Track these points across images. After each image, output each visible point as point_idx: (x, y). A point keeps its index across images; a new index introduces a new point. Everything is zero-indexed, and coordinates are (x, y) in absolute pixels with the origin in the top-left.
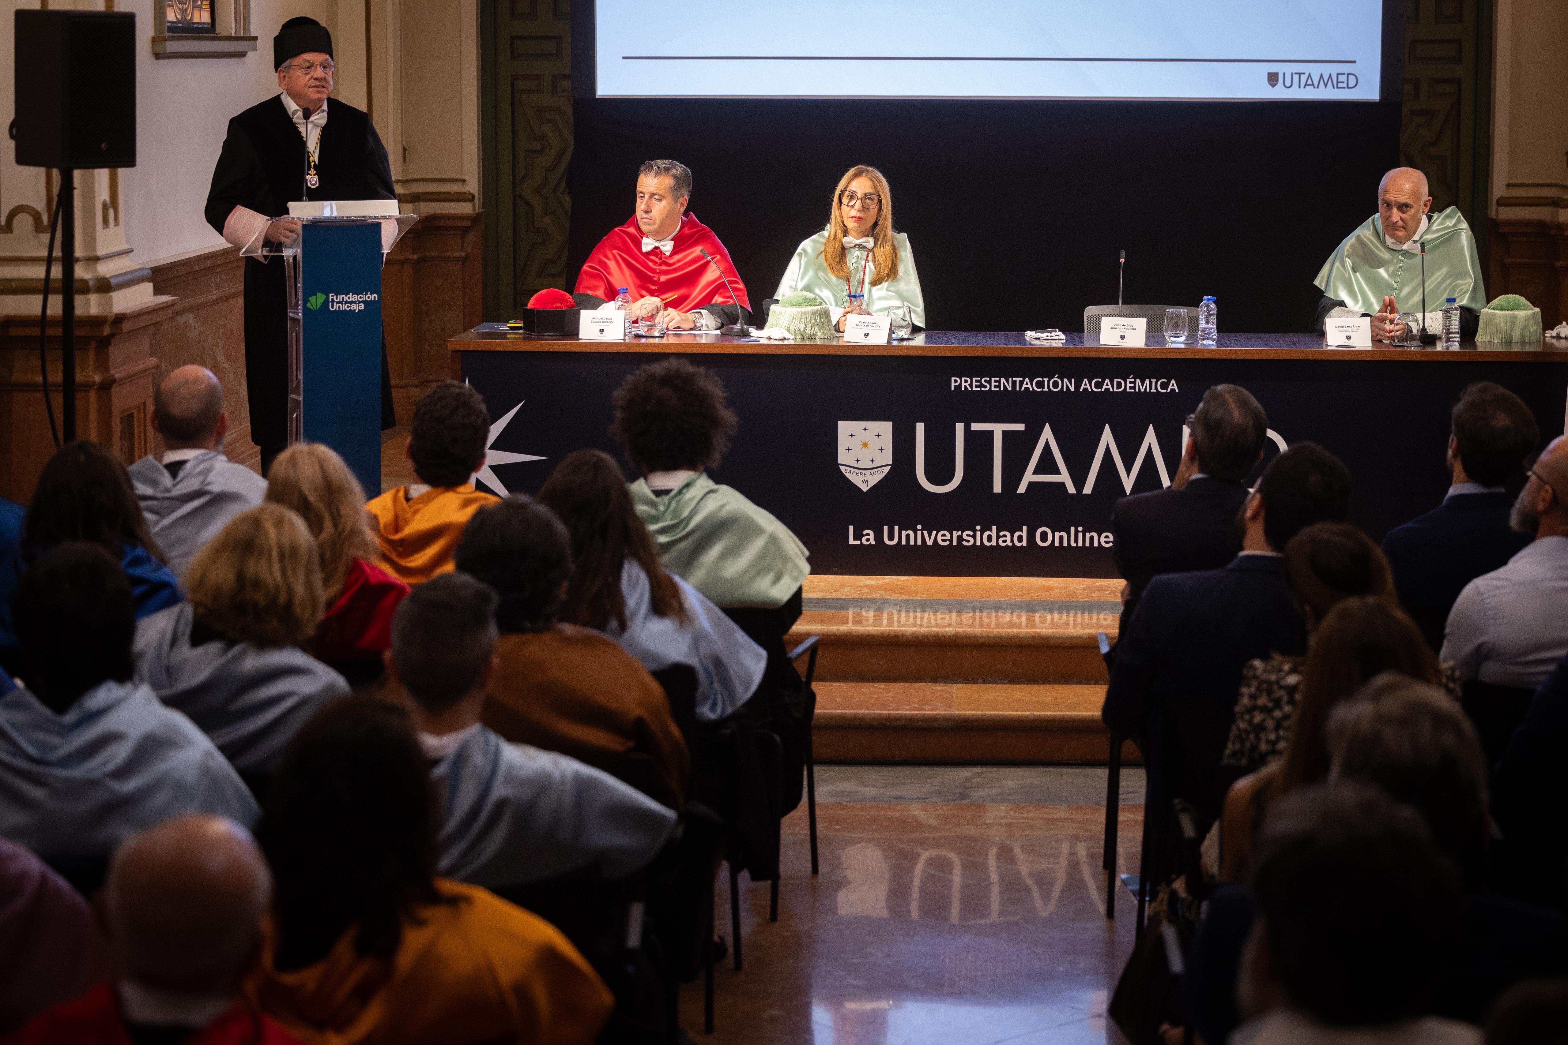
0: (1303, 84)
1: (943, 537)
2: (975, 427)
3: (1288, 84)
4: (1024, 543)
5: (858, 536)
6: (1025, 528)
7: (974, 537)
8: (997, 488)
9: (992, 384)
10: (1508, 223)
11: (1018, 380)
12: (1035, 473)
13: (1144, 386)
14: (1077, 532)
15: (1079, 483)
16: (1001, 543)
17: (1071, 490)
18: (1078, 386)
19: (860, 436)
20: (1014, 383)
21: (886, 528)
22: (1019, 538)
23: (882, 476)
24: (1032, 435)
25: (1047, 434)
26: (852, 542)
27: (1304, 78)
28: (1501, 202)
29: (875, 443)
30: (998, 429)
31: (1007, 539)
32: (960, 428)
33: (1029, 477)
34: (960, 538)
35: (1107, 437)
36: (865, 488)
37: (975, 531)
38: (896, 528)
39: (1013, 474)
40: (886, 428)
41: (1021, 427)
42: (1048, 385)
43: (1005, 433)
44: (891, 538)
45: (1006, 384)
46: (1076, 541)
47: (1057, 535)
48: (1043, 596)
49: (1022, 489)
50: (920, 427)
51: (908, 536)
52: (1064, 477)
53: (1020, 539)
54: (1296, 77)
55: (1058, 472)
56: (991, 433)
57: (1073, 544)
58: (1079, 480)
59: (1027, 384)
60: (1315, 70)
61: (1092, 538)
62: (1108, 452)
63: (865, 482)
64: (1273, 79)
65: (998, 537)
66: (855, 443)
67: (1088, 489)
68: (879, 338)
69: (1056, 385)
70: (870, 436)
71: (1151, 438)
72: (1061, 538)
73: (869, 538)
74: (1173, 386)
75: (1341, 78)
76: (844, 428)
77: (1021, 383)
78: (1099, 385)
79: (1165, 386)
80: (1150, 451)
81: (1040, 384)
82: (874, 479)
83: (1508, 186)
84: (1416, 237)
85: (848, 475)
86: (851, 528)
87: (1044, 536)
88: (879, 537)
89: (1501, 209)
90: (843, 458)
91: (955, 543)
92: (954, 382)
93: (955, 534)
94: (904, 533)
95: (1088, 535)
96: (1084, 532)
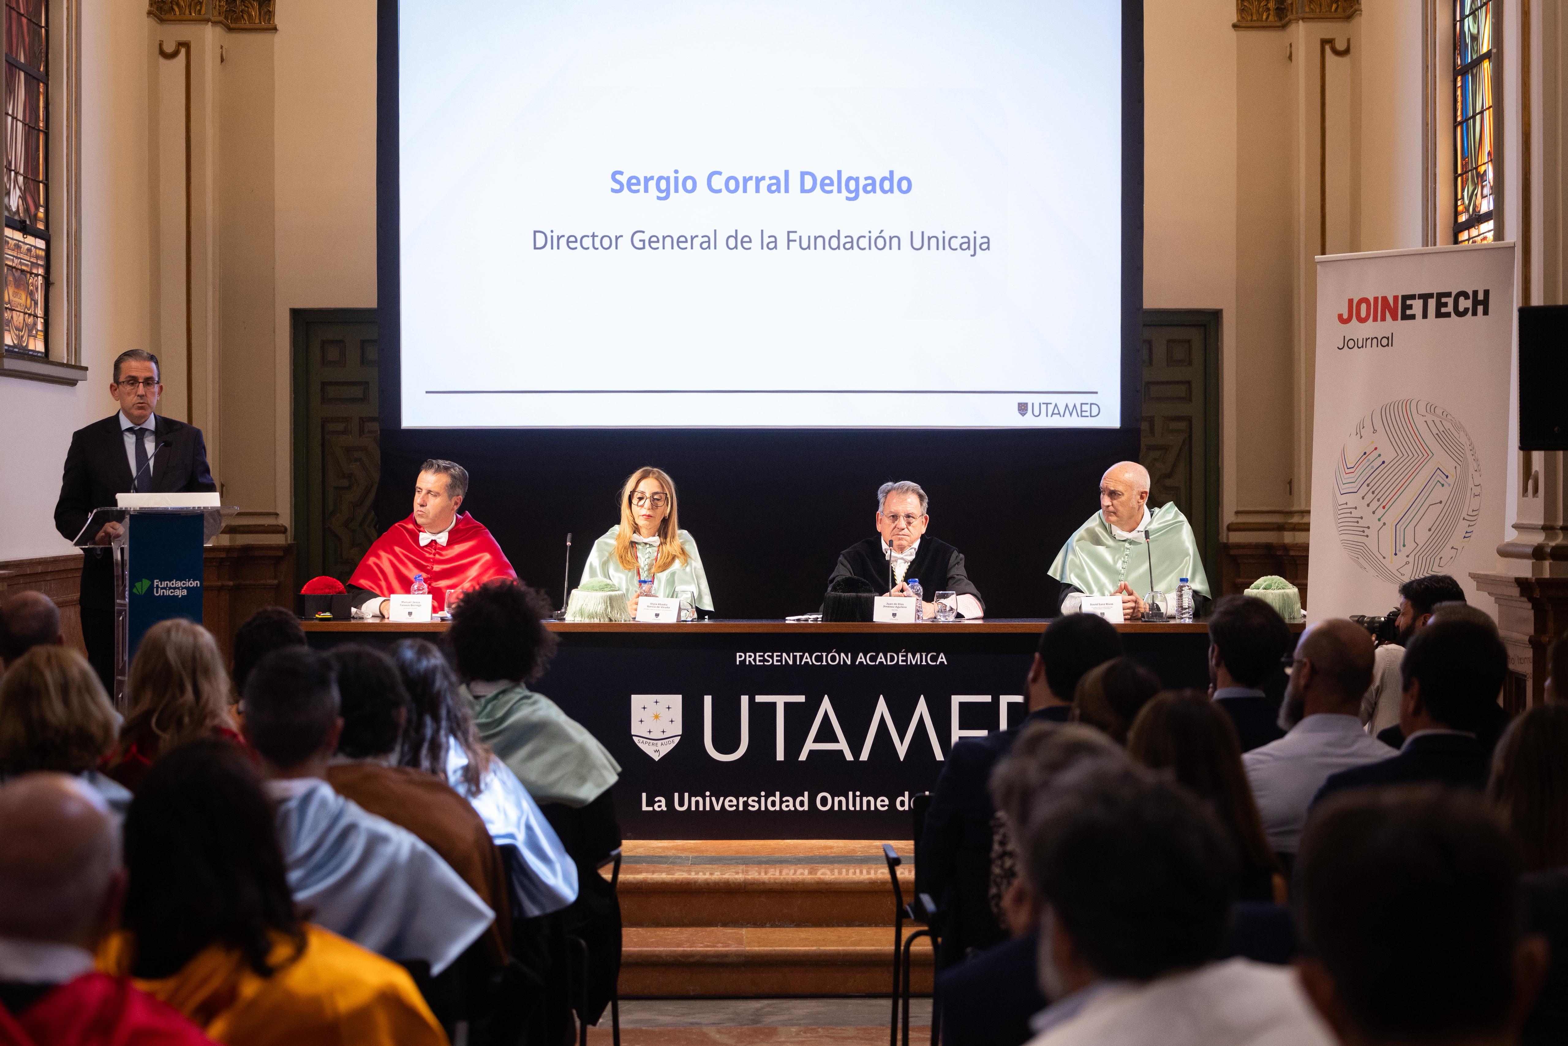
1: (730, 803)
2: (759, 699)
3: (1034, 412)
4: (806, 808)
5: (650, 803)
6: (806, 794)
7: (759, 802)
8: (780, 756)
9: (774, 659)
11: (798, 654)
12: (815, 741)
13: (914, 659)
14: (854, 797)
15: (856, 751)
16: (784, 808)
17: (849, 757)
18: (854, 659)
19: (652, 709)
20: (795, 657)
21: (676, 795)
22: (800, 803)
23: (672, 746)
24: (813, 706)
25: (826, 705)
26: (645, 808)
27: (1051, 408)
29: (666, 715)
30: (780, 701)
31: (789, 804)
32: (745, 700)
33: (810, 745)
34: (746, 804)
35: (882, 707)
36: (657, 758)
37: (759, 797)
38: (686, 795)
39: (795, 742)
40: (676, 701)
41: (801, 699)
42: (827, 659)
43: (786, 704)
44: (681, 804)
45: (788, 659)
46: (854, 805)
47: (836, 799)
49: (803, 757)
50: (708, 700)
51: (697, 802)
52: (842, 745)
53: (802, 803)
54: (1044, 407)
55: (837, 741)
56: (773, 705)
57: (851, 808)
58: (856, 747)
59: (807, 659)
61: (869, 802)
62: (882, 721)
63: (656, 751)
64: (1023, 408)
65: (781, 802)
66: (647, 715)
67: (864, 756)
68: (669, 617)
69: (833, 659)
70: (661, 709)
71: (922, 708)
72: (840, 802)
73: (661, 804)
74: (942, 658)
75: (1083, 405)
76: (637, 701)
77: (801, 658)
78: (873, 659)
79: (934, 659)
80: (921, 719)
81: (819, 659)
82: (665, 749)
84: (1141, 527)
85: (640, 745)
86: (644, 795)
87: (824, 801)
88: (670, 803)
90: (637, 729)
91: (741, 808)
92: (739, 657)
93: (741, 800)
94: (693, 799)
95: (865, 799)
96: (861, 797)
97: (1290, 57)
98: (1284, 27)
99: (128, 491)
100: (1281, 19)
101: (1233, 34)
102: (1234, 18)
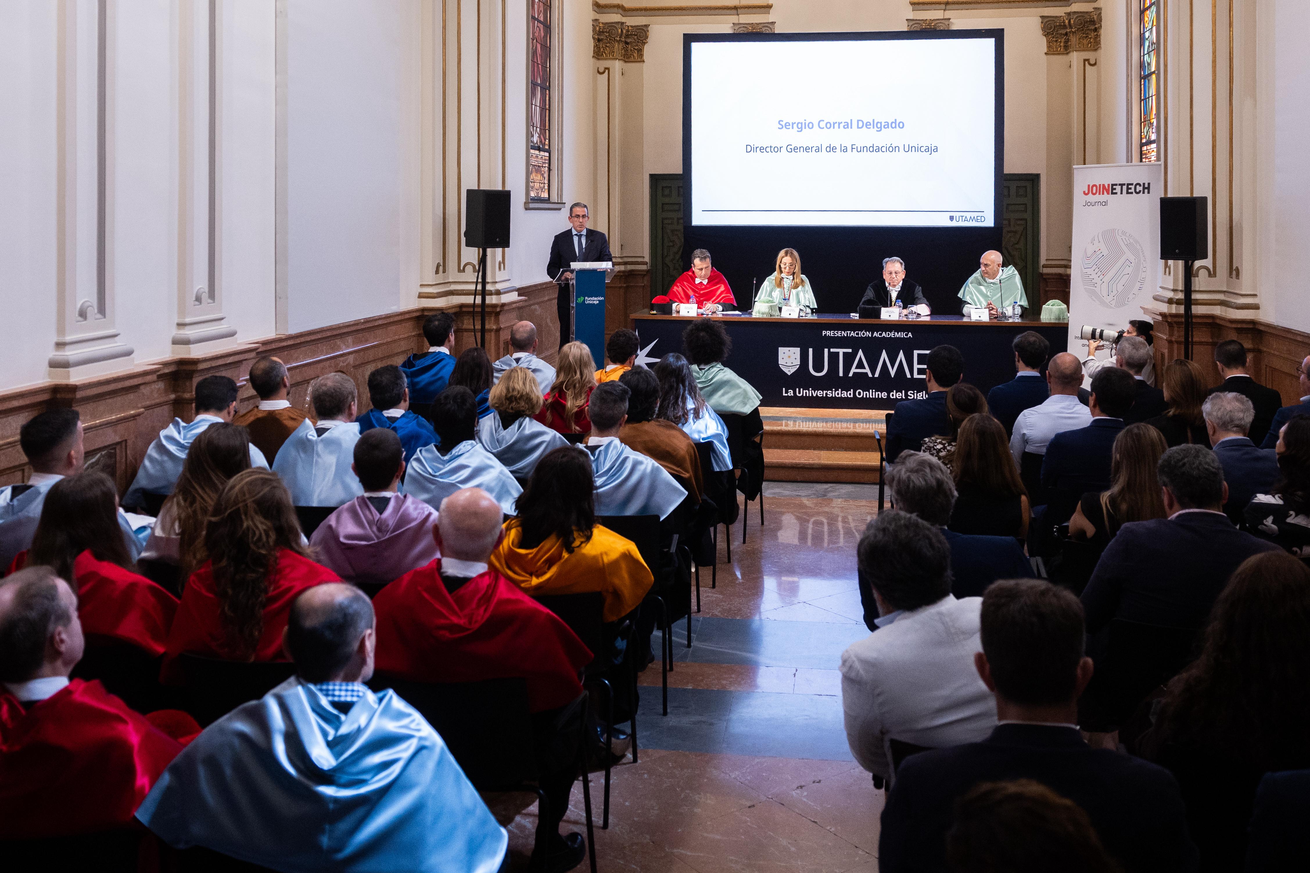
0: (963, 220)
1: (820, 393)
2: (832, 350)
3: (958, 220)
4: (852, 396)
5: (787, 392)
6: (852, 390)
7: (832, 393)
8: (841, 374)
9: (839, 334)
10: (1048, 274)
11: (849, 332)
12: (856, 368)
13: (898, 335)
14: (872, 392)
15: (873, 372)
16: (843, 396)
17: (870, 375)
18: (872, 334)
19: (787, 353)
20: (847, 333)
21: (797, 389)
22: (849, 394)
23: (796, 369)
24: (855, 354)
25: (860, 353)
26: (784, 394)
27: (964, 218)
28: (1044, 266)
29: (793, 356)
30: (841, 351)
31: (845, 394)
32: (826, 350)
33: (854, 370)
34: (826, 394)
35: (884, 355)
36: (789, 374)
37: (832, 391)
38: (802, 389)
39: (847, 368)
40: (798, 350)
41: (850, 350)
42: (861, 334)
43: (844, 353)
44: (799, 393)
45: (844, 334)
46: (872, 395)
47: (865, 393)
48: (858, 417)
49: (851, 375)
50: (811, 350)
51: (806, 393)
52: (867, 370)
53: (850, 394)
54: (961, 218)
55: (865, 368)
56: (838, 353)
57: (871, 397)
58: (873, 371)
59: (852, 333)
60: (968, 215)
61: (878, 394)
62: (884, 361)
63: (789, 371)
64: (952, 218)
65: (841, 393)
66: (785, 356)
67: (877, 375)
68: (795, 316)
69: (864, 334)
70: (791, 353)
71: (901, 355)
72: (866, 394)
73: (791, 393)
74: (910, 335)
75: (978, 218)
76: (781, 350)
77: (850, 333)
78: (881, 334)
79: (906, 335)
80: (901, 361)
81: (857, 334)
82: (793, 370)
83: (1047, 260)
84: (998, 277)
85: (782, 368)
86: (784, 389)
87: (859, 394)
88: (795, 393)
89: (1044, 269)
90: (781, 362)
91: (824, 396)
92: (824, 333)
93: (825, 392)
94: (804, 391)
95: (877, 393)
96: (875, 392)
97: (1070, 66)
98: (1067, 53)
99: (575, 261)
100: (1066, 50)
101: (1045, 57)
102: (1045, 50)
